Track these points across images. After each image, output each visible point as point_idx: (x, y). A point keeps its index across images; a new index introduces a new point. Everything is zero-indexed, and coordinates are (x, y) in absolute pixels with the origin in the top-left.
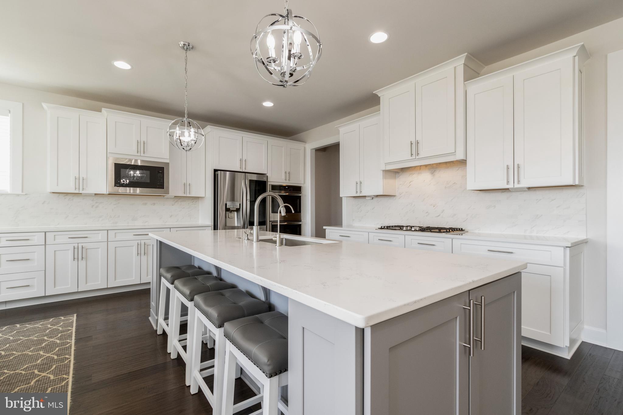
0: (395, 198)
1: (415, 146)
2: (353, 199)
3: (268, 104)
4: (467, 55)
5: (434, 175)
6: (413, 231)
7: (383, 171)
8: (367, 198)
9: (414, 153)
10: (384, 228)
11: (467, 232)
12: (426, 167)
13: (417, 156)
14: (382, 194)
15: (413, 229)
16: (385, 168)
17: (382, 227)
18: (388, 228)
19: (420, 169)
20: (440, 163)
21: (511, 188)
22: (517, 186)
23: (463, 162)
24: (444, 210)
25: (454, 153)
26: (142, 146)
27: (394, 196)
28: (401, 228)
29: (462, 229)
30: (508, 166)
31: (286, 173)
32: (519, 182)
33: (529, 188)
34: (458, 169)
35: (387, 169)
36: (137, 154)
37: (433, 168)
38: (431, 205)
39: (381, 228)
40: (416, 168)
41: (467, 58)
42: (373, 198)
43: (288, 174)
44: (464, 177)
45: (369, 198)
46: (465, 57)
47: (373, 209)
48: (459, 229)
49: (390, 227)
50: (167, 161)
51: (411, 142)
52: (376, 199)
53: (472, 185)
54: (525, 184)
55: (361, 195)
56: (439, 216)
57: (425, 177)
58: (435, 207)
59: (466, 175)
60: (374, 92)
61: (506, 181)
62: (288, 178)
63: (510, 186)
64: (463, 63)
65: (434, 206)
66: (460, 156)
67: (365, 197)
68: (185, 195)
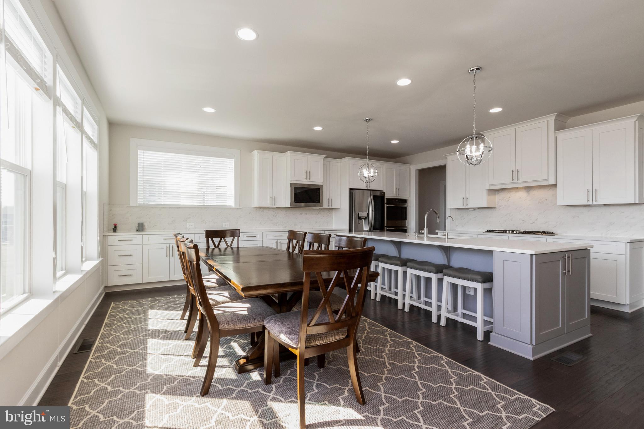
0: (495, 210)
1: (515, 174)
2: (456, 210)
3: (395, 142)
4: (557, 114)
5: (529, 193)
6: (514, 233)
7: (487, 190)
8: (470, 209)
9: (514, 178)
11: (557, 234)
12: (522, 188)
13: (518, 180)
14: (486, 207)
16: (490, 188)
18: (494, 231)
21: (591, 205)
22: (594, 203)
23: (555, 186)
24: (537, 219)
25: (548, 180)
26: (308, 174)
27: (495, 208)
28: (504, 232)
29: (553, 232)
30: (588, 190)
31: (396, 189)
32: (596, 200)
33: (605, 205)
34: (549, 191)
35: (491, 189)
36: (305, 180)
37: (528, 189)
38: (527, 215)
39: (487, 232)
41: (557, 116)
42: (475, 209)
43: (398, 190)
44: (555, 196)
45: (472, 209)
46: (555, 115)
47: (475, 218)
48: (551, 232)
49: (495, 231)
50: (321, 184)
51: (512, 170)
52: (477, 210)
53: (561, 201)
54: (601, 201)
55: (467, 207)
56: (533, 223)
57: (522, 194)
58: (530, 217)
59: (556, 194)
60: (480, 133)
61: (586, 200)
62: (398, 193)
63: (590, 203)
64: (554, 118)
66: (552, 182)
67: (468, 209)
68: (328, 207)
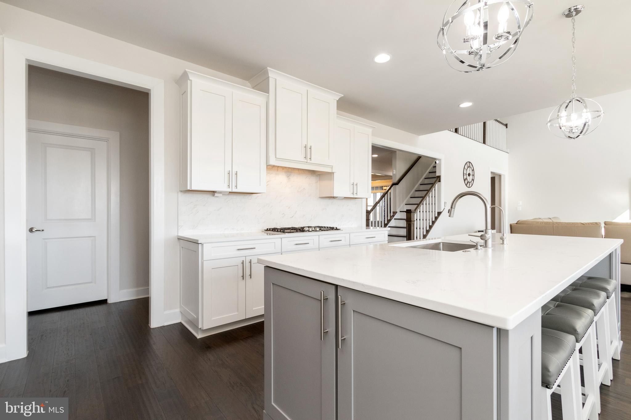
1: (308, 151)
6: (311, 231)
9: (307, 156)
10: (270, 230)
12: (282, 169)
15: (311, 230)
16: (275, 163)
17: (267, 229)
19: (278, 170)
20: (294, 169)
23: (331, 175)
34: (307, 177)
38: (287, 207)
40: (273, 168)
56: (292, 217)
65: (289, 208)
